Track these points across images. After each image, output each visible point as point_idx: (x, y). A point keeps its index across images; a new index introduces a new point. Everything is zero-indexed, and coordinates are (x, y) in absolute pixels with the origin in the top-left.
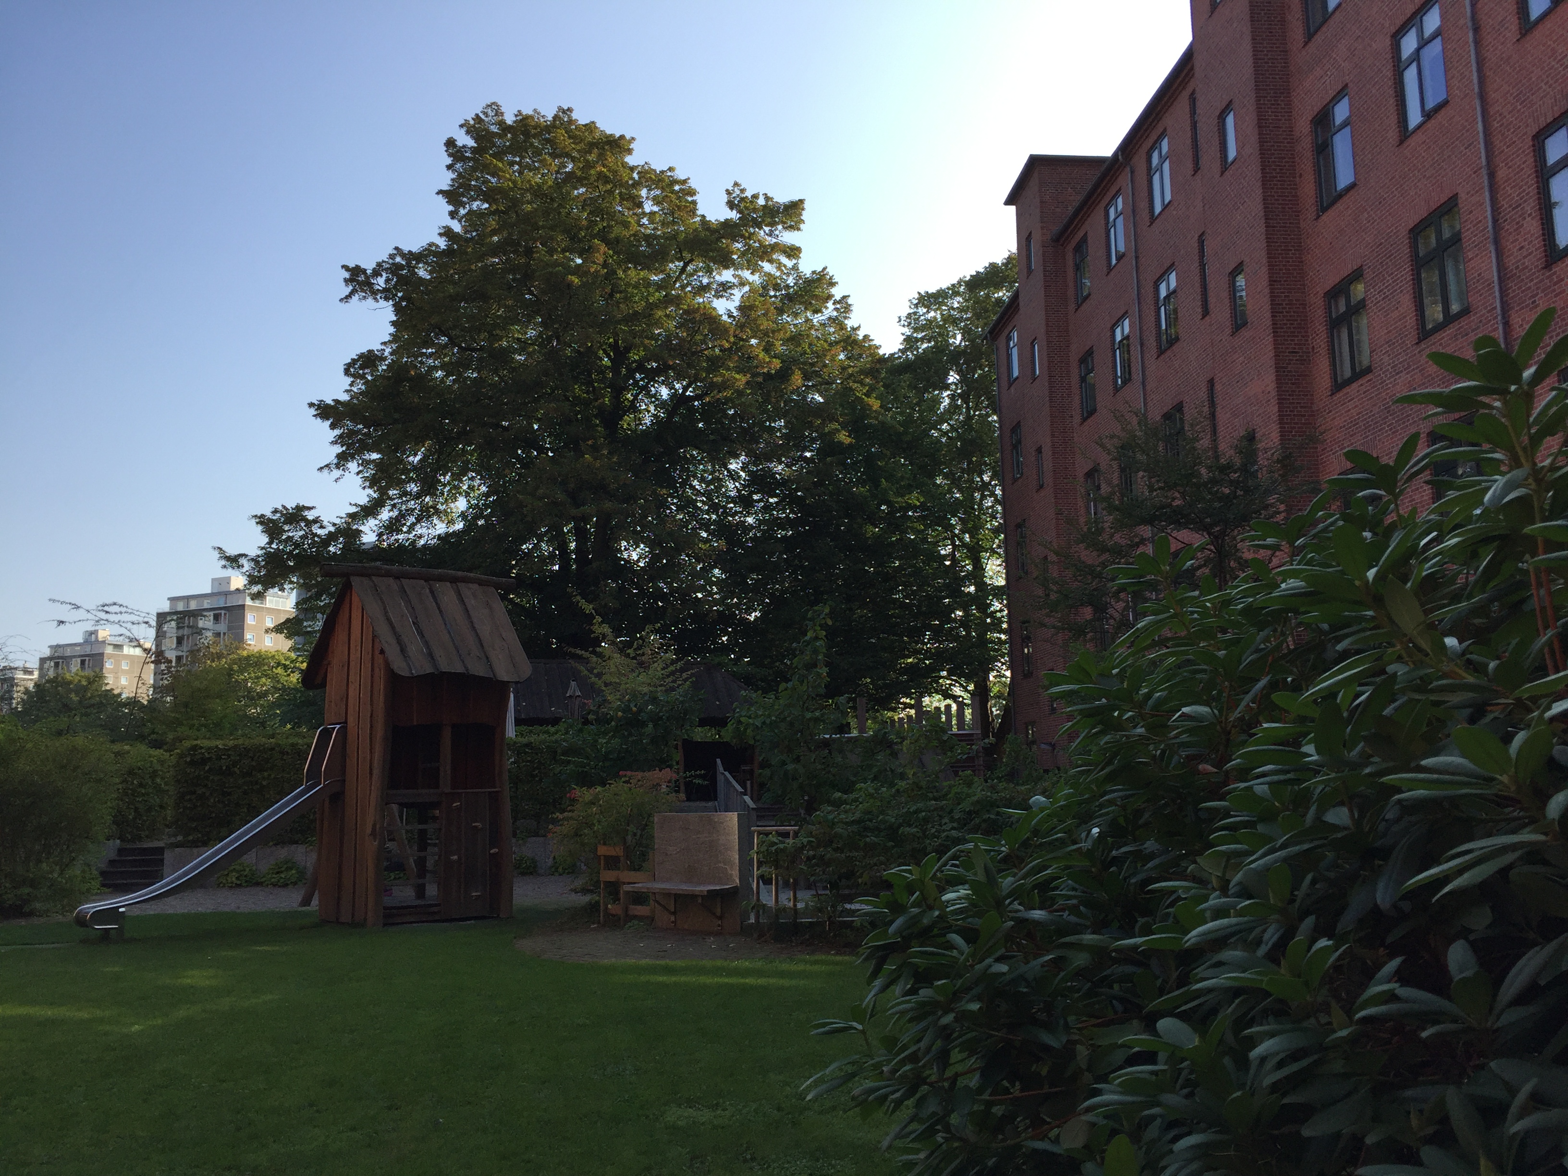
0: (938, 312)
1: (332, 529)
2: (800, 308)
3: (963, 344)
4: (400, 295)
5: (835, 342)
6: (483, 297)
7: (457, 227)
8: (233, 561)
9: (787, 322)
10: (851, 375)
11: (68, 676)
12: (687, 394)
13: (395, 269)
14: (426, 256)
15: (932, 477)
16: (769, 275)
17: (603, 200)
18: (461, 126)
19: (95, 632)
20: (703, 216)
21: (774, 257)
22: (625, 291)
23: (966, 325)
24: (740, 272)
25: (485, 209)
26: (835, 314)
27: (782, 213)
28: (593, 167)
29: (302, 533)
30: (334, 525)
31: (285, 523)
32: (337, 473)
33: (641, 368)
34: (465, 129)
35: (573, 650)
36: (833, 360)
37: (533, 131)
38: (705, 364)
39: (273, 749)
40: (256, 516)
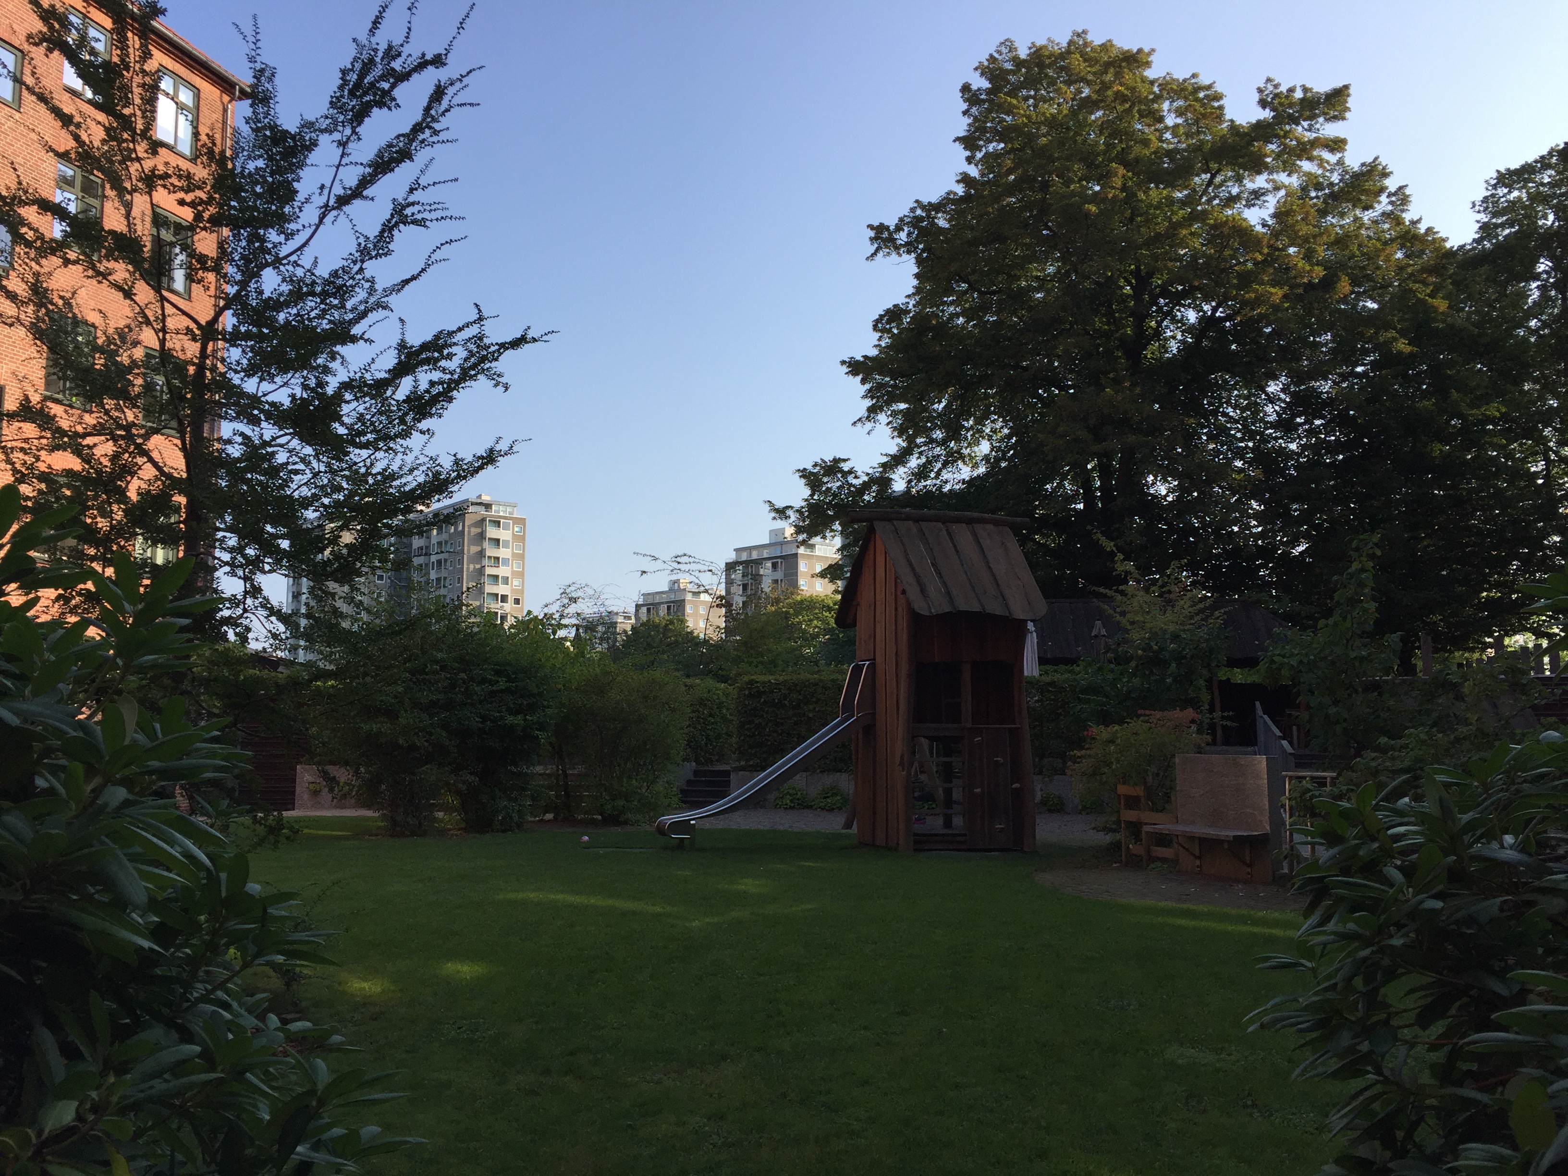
0: (1524, 191)
1: (866, 479)
2: (1346, 206)
3: (1557, 224)
4: (921, 246)
5: (1390, 239)
6: (1002, 239)
7: (973, 172)
8: (782, 513)
9: (1332, 224)
10: (1412, 275)
11: (657, 620)
12: (1218, 314)
13: (916, 222)
14: (945, 206)
15: (1518, 382)
16: (1308, 174)
17: (1121, 120)
18: (976, 69)
19: (677, 582)
20: (1232, 121)
21: (1315, 153)
22: (1147, 213)
23: (1560, 202)
24: (1275, 176)
25: (1002, 149)
26: (1390, 208)
27: (1324, 103)
28: (1109, 88)
29: (839, 483)
30: (868, 474)
31: (824, 475)
32: (869, 425)
33: (1164, 293)
34: (979, 71)
35: (1096, 589)
36: (1387, 260)
37: (1047, 62)
38: (1235, 281)
39: (816, 684)
40: (799, 470)
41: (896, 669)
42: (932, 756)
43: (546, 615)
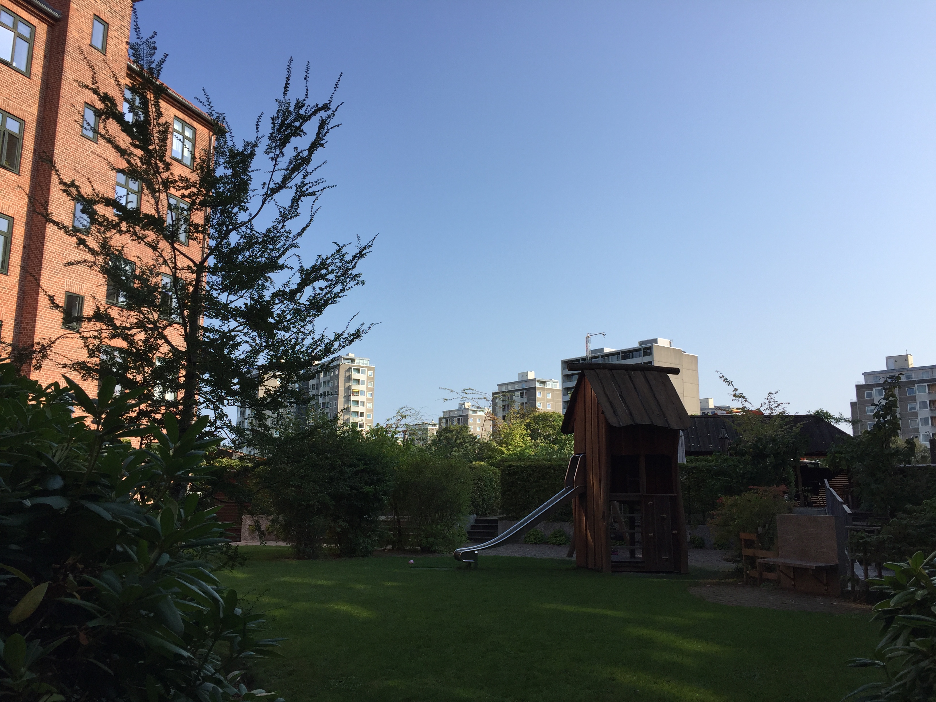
11: (452, 427)
19: (463, 404)
41: (599, 461)
42: (621, 513)
43: (387, 425)
